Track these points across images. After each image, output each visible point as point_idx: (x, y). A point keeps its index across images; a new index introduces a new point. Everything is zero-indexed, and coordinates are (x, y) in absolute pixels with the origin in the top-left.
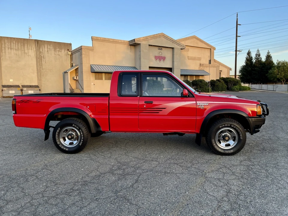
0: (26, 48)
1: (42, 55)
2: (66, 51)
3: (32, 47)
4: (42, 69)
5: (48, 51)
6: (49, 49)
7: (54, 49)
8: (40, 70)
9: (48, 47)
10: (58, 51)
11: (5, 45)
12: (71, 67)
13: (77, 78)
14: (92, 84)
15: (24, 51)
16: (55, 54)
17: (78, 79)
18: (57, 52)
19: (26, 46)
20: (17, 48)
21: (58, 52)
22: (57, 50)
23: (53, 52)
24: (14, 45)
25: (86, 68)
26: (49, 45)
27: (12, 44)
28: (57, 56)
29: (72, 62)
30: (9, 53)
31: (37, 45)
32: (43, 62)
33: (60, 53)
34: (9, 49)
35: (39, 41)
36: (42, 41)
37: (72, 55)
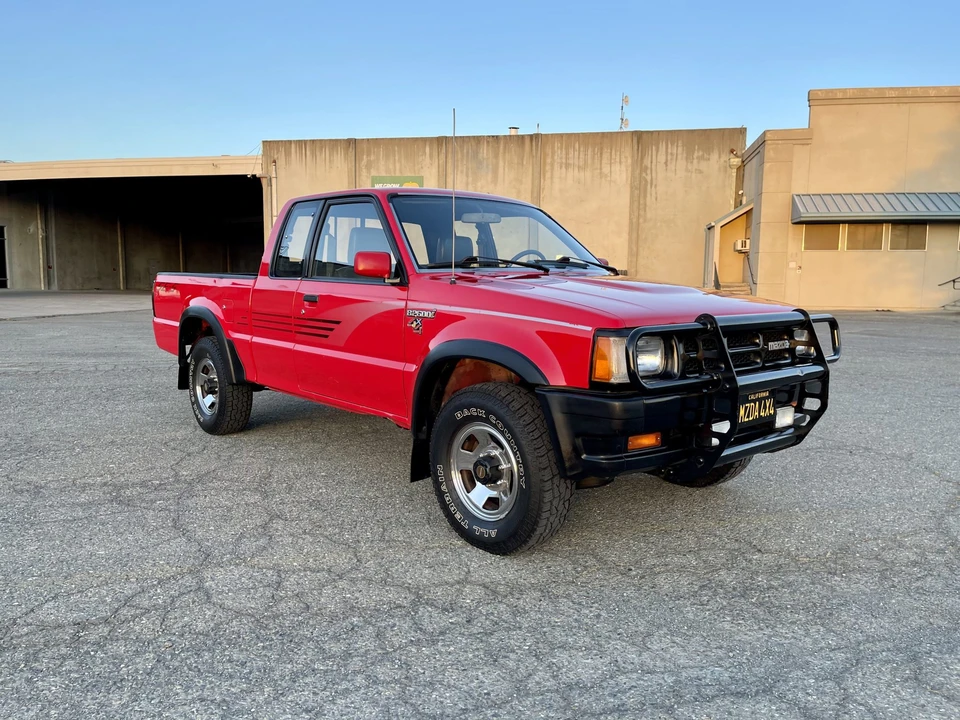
0: (605, 161)
1: (649, 178)
2: (724, 158)
3: (623, 157)
4: (645, 221)
5: (666, 163)
6: (672, 154)
7: (685, 155)
8: (638, 224)
9: (669, 151)
10: (698, 158)
11: (553, 157)
12: (736, 207)
13: (744, 244)
14: (793, 265)
15: (601, 169)
16: (687, 170)
17: (748, 247)
19: (606, 156)
20: (581, 163)
21: (699, 162)
22: (695, 156)
23: (681, 163)
24: (577, 153)
25: (772, 211)
26: (672, 144)
27: (571, 151)
28: (694, 175)
29: (740, 192)
30: (560, 178)
31: (636, 147)
32: (648, 198)
33: (703, 165)
34: (561, 167)
35: (644, 136)
36: (652, 132)
37: (741, 169)
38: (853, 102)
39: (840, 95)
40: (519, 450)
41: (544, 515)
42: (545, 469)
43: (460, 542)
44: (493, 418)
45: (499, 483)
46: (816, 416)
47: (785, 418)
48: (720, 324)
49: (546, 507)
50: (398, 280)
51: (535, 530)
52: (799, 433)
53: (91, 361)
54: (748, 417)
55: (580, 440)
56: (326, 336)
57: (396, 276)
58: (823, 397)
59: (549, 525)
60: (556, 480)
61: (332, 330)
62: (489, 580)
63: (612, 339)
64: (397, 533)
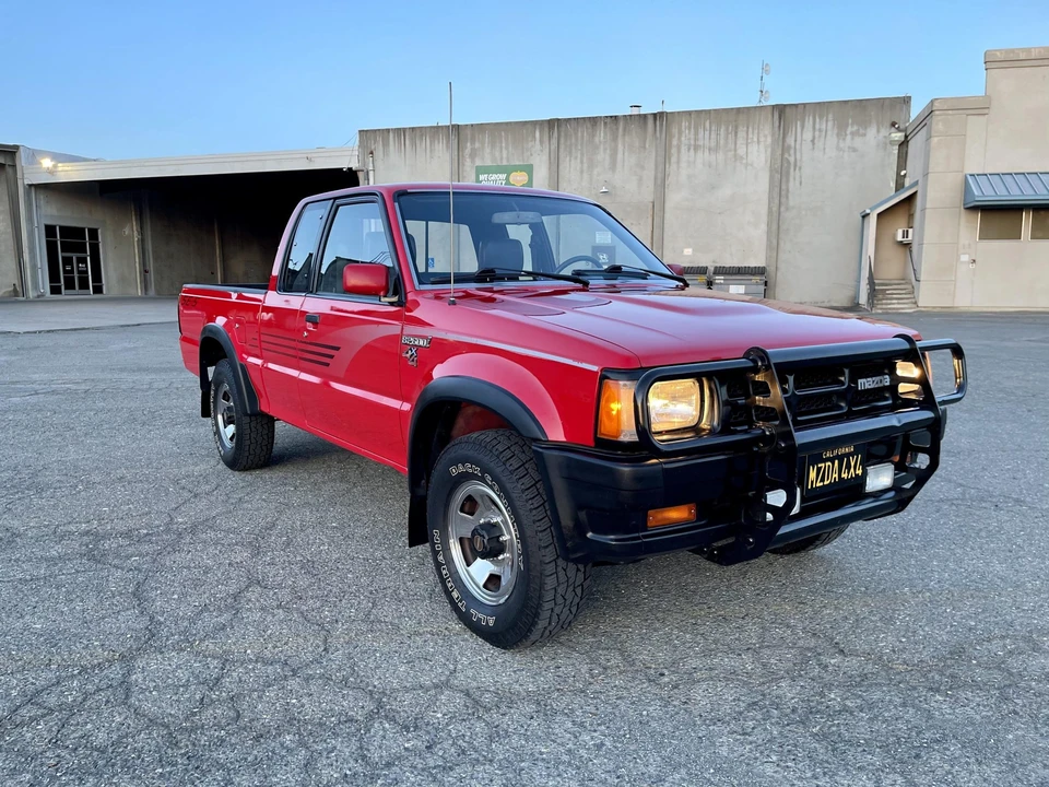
0: (740, 141)
1: (792, 159)
2: (884, 132)
3: (761, 135)
4: (787, 209)
5: (813, 141)
6: (820, 130)
7: (836, 131)
8: (779, 213)
9: (817, 126)
10: (852, 133)
11: (679, 139)
12: (896, 191)
13: (906, 234)
14: (965, 258)
15: (735, 150)
16: (838, 149)
17: (910, 238)
18: (849, 137)
19: (742, 134)
20: (713, 144)
21: (852, 139)
22: (848, 132)
23: (832, 139)
24: (707, 133)
25: (939, 193)
26: (821, 118)
27: (701, 131)
28: (846, 154)
29: (903, 173)
30: (689, 162)
31: (777, 124)
32: (791, 184)
33: (858, 142)
34: (689, 149)
35: (788, 110)
36: (796, 105)
37: (904, 144)
38: (1040, 62)
39: (1022, 56)
40: (517, 521)
41: (547, 606)
42: (547, 547)
43: (458, 627)
44: (488, 478)
45: (501, 557)
46: (923, 477)
47: (880, 478)
49: (549, 596)
50: (395, 299)
51: (536, 623)
52: (899, 499)
53: (147, 378)
54: (822, 480)
55: (584, 512)
56: (328, 365)
57: (395, 294)
58: (934, 454)
59: (555, 618)
60: (561, 562)
61: (332, 357)
63: (621, 383)
64: (387, 612)
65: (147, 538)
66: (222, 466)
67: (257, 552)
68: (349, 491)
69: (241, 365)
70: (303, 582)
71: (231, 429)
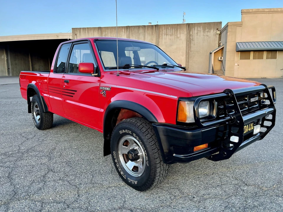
0: (178, 33)
1: (192, 38)
2: (215, 31)
3: (184, 31)
4: (191, 51)
5: (197, 33)
6: (199, 30)
7: (203, 31)
8: (189, 52)
9: (198, 29)
10: (207, 31)
11: (162, 32)
12: (218, 47)
13: (221, 58)
14: (236, 64)
15: (177, 35)
16: (204, 35)
17: (222, 59)
18: (206, 32)
19: (178, 31)
20: (171, 34)
21: (207, 33)
22: (206, 31)
23: (202, 33)
24: (169, 31)
25: (230, 47)
26: (199, 27)
27: (168, 30)
28: (206, 37)
29: (220, 42)
30: (165, 38)
31: (188, 29)
32: (192, 45)
33: (208, 33)
34: (165, 35)
35: (190, 25)
36: (193, 24)
37: (220, 34)
38: (255, 13)
39: (251, 11)
40: (146, 149)
41: (157, 178)
42: (157, 158)
43: (123, 184)
44: (134, 135)
45: (138, 161)
47: (257, 129)
48: (234, 93)
49: (158, 175)
50: (97, 74)
51: (153, 183)
53: (10, 100)
55: (172, 147)
56: (72, 96)
57: (96, 73)
58: (273, 121)
59: (159, 181)
60: (162, 163)
61: (74, 94)
62: (133, 206)
63: (186, 102)
64: (98, 179)
65: (12, 155)
66: (36, 129)
67: (50, 159)
68: (78, 136)
69: (42, 97)
70: (67, 169)
71: (39, 117)
